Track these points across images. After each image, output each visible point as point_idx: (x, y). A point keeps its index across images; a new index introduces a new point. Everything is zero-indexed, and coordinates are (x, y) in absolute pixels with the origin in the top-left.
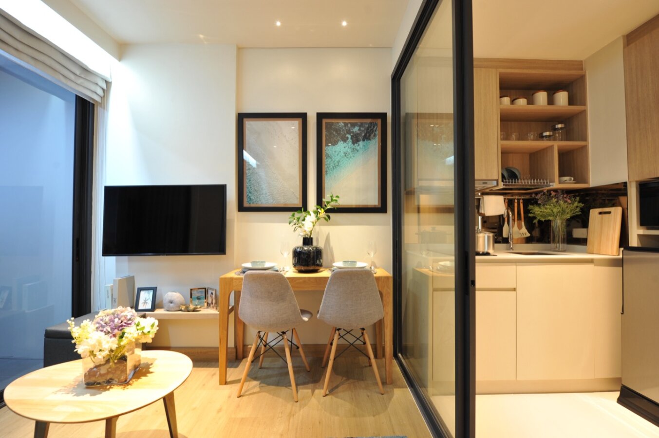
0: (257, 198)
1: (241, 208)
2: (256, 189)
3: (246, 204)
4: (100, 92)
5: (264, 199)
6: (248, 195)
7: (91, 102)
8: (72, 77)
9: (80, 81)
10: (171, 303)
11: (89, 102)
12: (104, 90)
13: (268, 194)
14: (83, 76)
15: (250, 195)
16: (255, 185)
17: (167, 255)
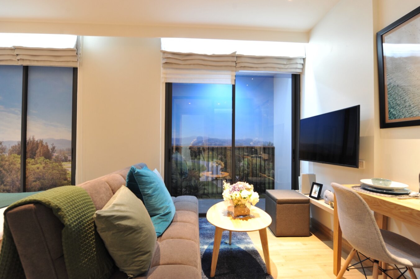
0: (400, 112)
1: (384, 124)
2: (398, 102)
3: (388, 121)
4: (301, 66)
5: (408, 112)
6: (390, 111)
7: (298, 74)
8: (283, 66)
9: (287, 67)
10: (327, 198)
11: (297, 74)
12: (303, 64)
13: (412, 106)
14: (288, 63)
15: (392, 110)
16: (396, 98)
17: (323, 163)
